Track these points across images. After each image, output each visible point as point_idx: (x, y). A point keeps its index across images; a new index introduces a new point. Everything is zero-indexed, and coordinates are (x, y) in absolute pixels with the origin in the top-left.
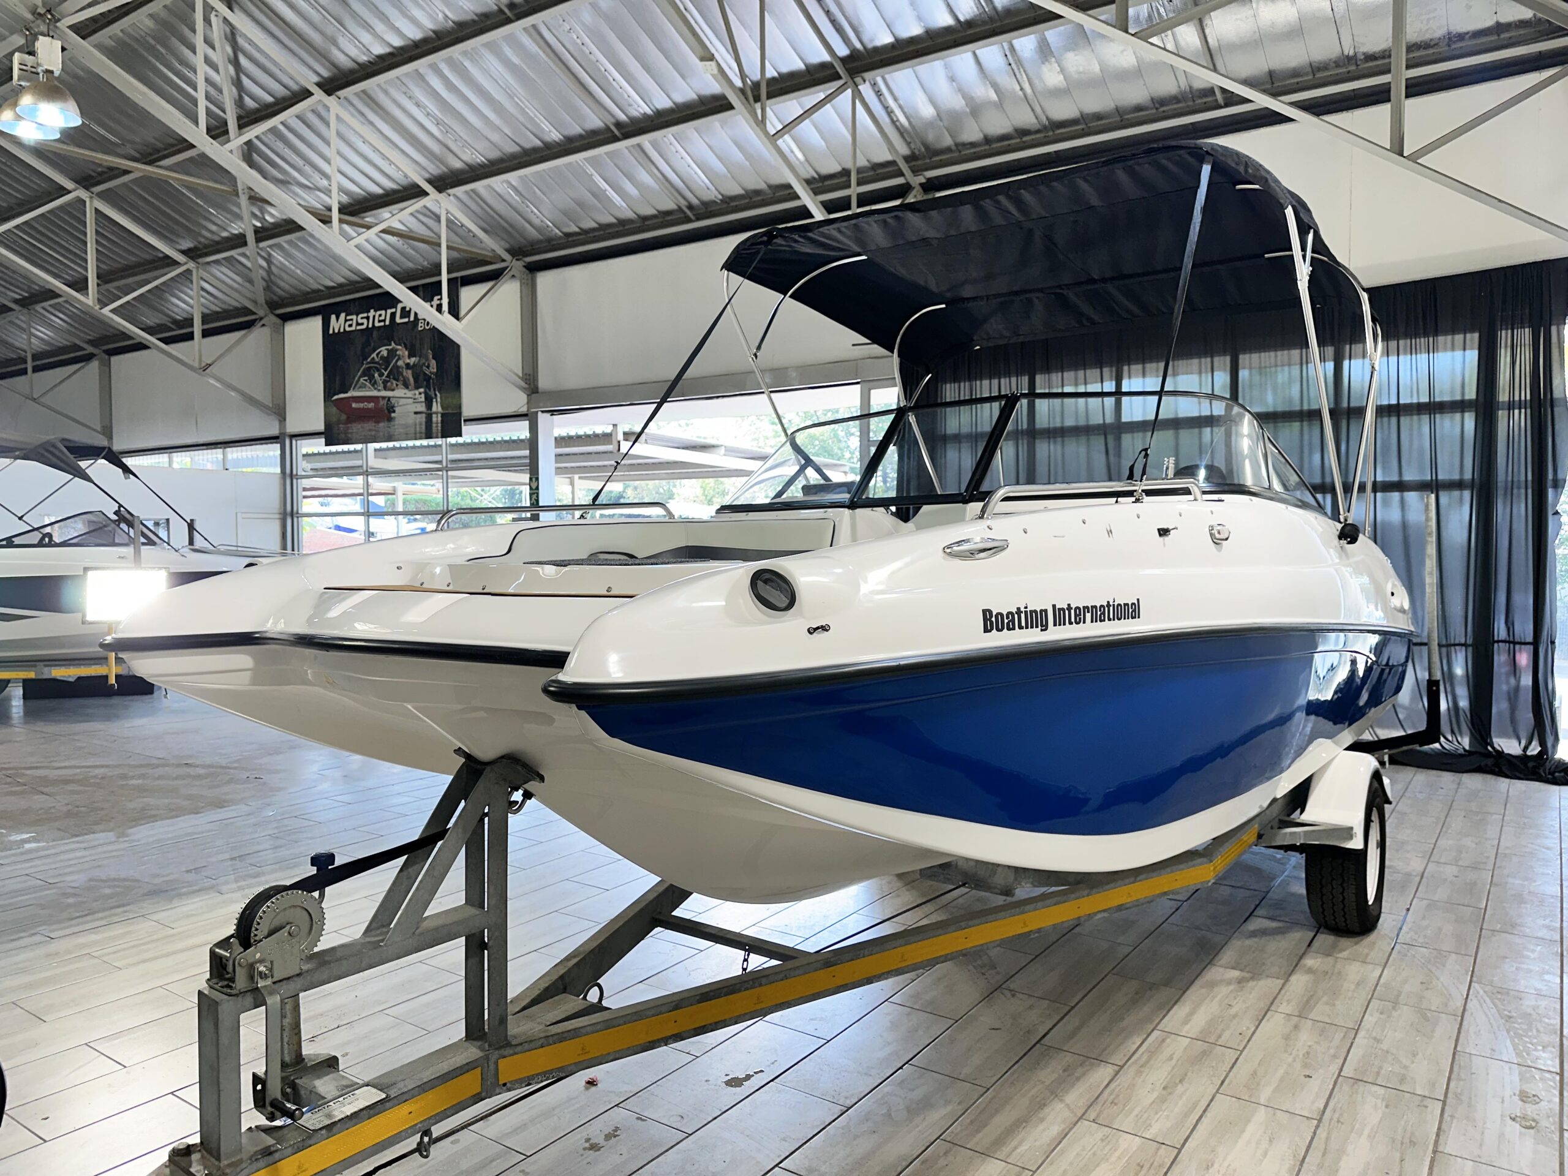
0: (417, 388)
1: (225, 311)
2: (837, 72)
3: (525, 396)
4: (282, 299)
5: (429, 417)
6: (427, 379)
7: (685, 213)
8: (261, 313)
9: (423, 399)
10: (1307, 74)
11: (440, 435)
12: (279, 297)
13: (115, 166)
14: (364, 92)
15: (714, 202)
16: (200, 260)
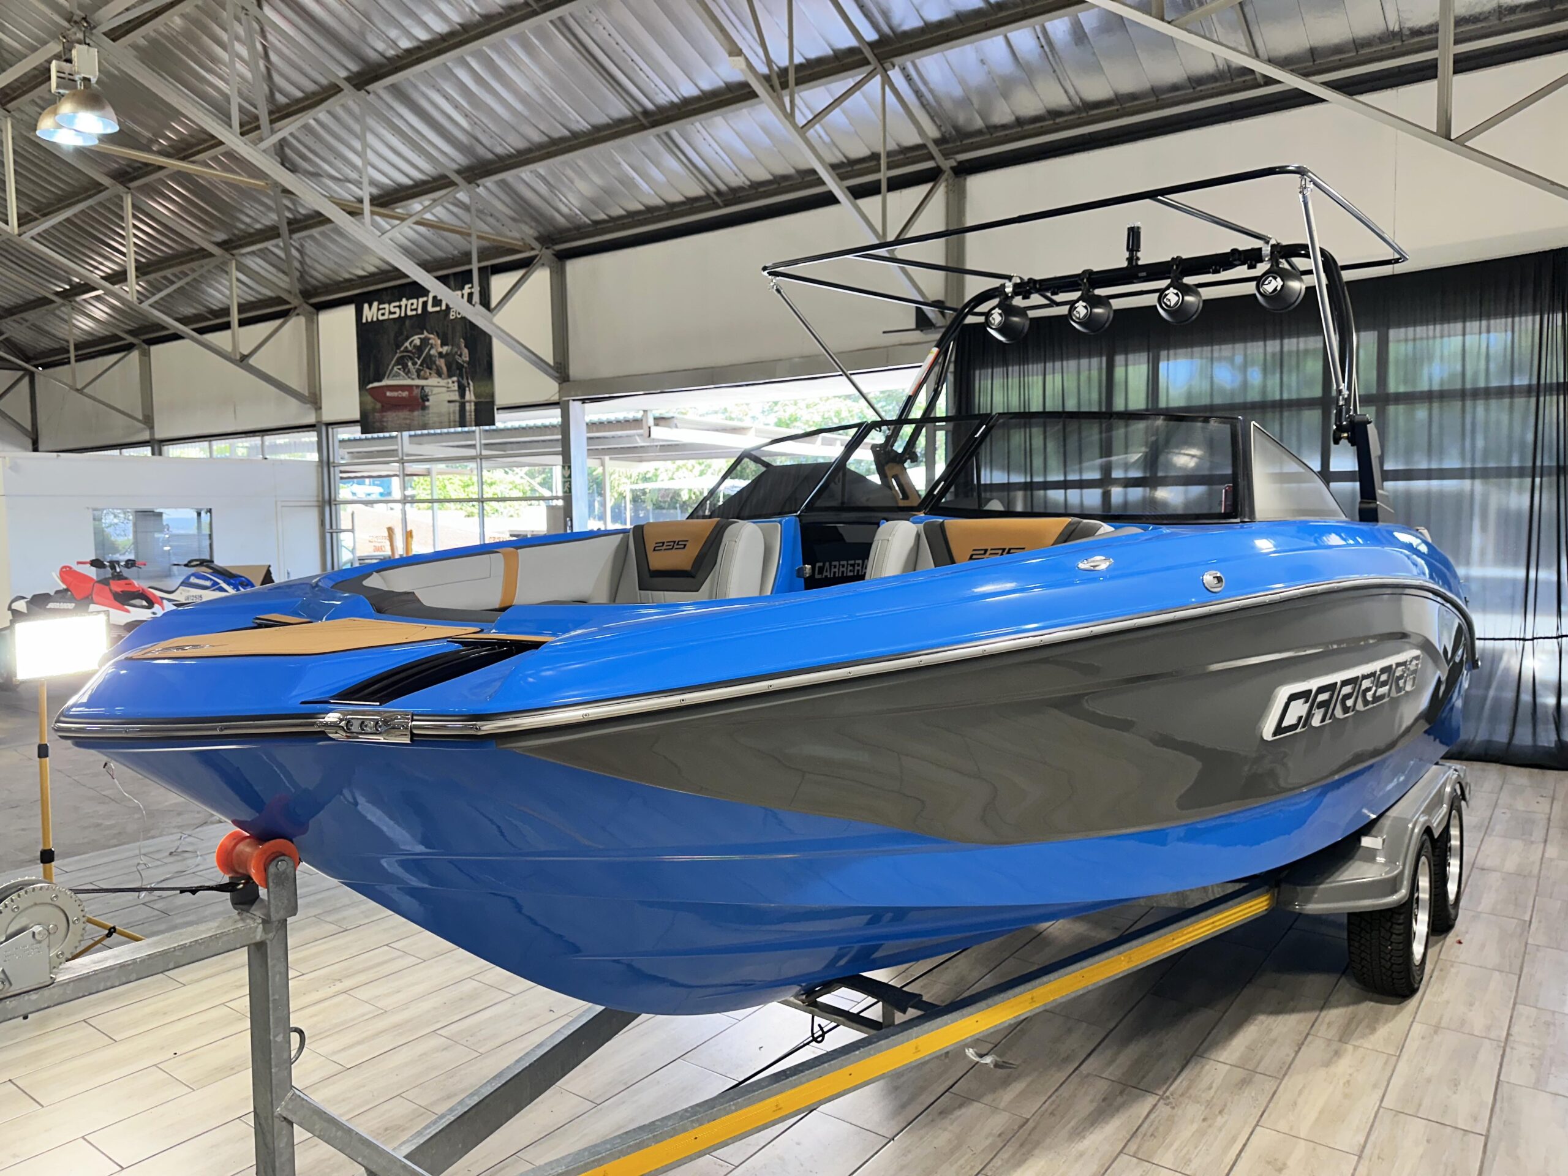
0: (450, 376)
1: (260, 301)
2: (866, 58)
3: (557, 385)
4: (316, 288)
5: (462, 406)
6: (460, 367)
7: (713, 199)
8: (295, 302)
9: (456, 388)
10: (1349, 52)
12: (312, 286)
13: (151, 162)
14: (392, 85)
15: (742, 188)
16: (234, 252)
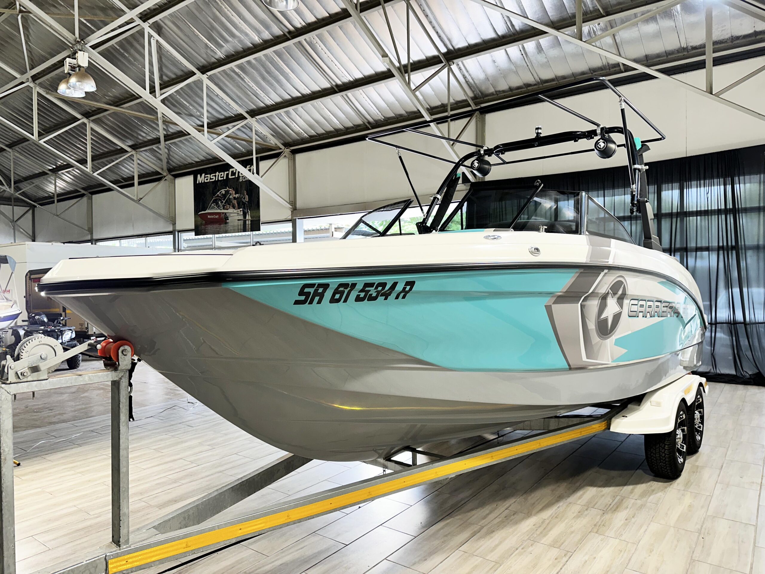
0: (239, 208)
1: (148, 173)
2: (441, 60)
3: (290, 212)
4: (175, 167)
5: (245, 222)
6: (244, 204)
7: (366, 126)
8: (165, 174)
9: (242, 214)
10: (664, 56)
11: (250, 230)
12: (173, 166)
13: (102, 107)
15: (381, 120)
16: (137, 150)
